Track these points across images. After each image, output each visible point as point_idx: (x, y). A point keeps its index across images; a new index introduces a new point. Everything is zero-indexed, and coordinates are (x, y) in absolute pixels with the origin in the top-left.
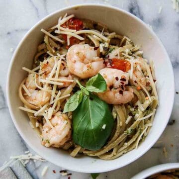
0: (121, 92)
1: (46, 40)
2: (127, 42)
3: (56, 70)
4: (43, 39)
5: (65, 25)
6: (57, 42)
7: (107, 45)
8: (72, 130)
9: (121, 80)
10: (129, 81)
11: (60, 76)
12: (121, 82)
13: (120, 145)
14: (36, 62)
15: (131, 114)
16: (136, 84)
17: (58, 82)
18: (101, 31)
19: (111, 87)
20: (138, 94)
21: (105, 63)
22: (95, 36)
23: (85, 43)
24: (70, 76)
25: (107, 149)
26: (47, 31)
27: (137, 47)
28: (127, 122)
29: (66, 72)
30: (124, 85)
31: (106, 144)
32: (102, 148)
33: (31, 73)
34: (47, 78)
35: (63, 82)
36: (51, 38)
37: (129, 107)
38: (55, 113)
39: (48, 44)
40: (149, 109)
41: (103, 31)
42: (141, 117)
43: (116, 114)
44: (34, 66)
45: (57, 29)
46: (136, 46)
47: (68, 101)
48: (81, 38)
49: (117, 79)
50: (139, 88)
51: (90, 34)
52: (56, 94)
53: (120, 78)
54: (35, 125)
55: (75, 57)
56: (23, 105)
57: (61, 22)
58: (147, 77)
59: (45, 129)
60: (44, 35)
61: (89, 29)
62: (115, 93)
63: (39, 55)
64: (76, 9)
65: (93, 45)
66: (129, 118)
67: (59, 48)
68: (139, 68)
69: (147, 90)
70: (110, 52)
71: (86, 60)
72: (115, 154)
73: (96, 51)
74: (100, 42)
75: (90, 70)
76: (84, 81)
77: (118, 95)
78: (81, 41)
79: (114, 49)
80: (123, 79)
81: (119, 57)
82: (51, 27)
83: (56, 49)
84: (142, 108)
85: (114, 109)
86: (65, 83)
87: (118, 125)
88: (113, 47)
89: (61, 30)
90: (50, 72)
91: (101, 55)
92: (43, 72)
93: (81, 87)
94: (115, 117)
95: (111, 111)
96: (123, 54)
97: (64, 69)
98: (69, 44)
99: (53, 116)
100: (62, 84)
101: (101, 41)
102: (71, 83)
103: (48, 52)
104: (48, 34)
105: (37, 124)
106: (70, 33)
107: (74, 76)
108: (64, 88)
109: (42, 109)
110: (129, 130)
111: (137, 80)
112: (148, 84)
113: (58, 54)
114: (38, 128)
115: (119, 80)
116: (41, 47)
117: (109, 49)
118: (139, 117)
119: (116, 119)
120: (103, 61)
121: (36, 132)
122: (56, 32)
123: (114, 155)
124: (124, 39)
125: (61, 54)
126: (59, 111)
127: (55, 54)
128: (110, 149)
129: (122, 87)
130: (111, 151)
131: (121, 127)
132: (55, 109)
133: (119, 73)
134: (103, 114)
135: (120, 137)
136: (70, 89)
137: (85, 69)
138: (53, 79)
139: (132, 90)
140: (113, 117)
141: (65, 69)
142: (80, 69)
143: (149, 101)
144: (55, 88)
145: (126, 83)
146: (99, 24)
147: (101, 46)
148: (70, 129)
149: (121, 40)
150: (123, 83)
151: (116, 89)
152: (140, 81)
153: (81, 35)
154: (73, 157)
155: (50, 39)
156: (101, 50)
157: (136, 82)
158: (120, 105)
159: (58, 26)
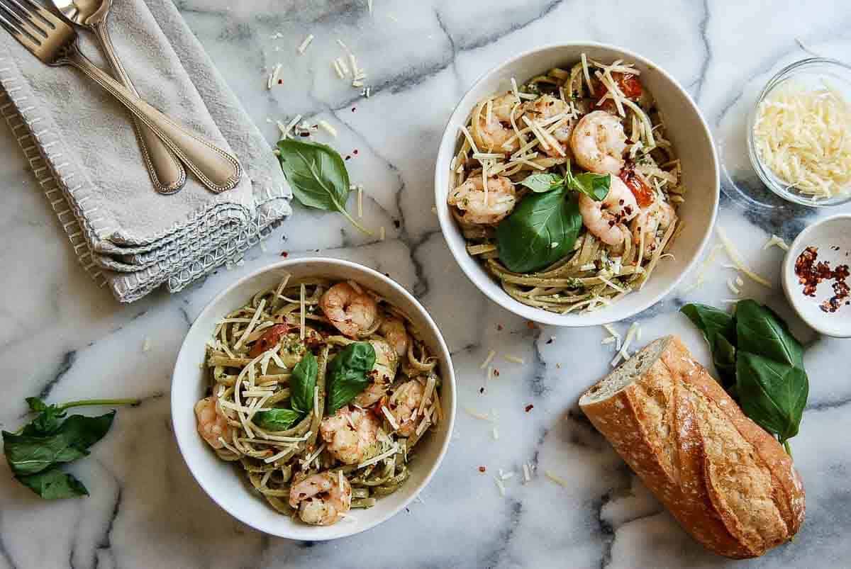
0: (611, 224)
1: (574, 72)
2: (675, 171)
3: (554, 123)
4: (573, 67)
5: (617, 75)
6: (585, 86)
7: (645, 150)
8: (510, 214)
9: (625, 208)
10: (632, 220)
11: (554, 133)
12: (623, 212)
13: (548, 291)
15: (597, 263)
16: (636, 231)
17: (545, 139)
18: (653, 126)
19: (607, 206)
20: (628, 246)
21: (623, 171)
22: (643, 124)
23: (621, 122)
24: (565, 146)
25: (526, 280)
26: (588, 61)
27: (681, 189)
28: (584, 268)
30: (624, 218)
31: (530, 272)
32: (522, 274)
34: (535, 122)
35: (550, 146)
36: (583, 74)
37: (604, 251)
38: (501, 176)
39: (571, 79)
41: (656, 127)
42: (607, 279)
43: (580, 245)
44: (525, 88)
45: (602, 71)
46: (680, 187)
48: (622, 113)
50: (637, 241)
51: (637, 117)
52: (527, 153)
53: (626, 204)
54: (456, 167)
55: (593, 130)
57: (616, 67)
59: (470, 183)
60: (579, 61)
61: (641, 108)
62: (603, 217)
63: (544, 79)
64: (651, 68)
65: (628, 132)
66: (592, 266)
67: (581, 95)
70: (642, 163)
71: (604, 145)
72: (530, 297)
73: (626, 145)
74: (641, 139)
75: (598, 163)
76: (579, 168)
77: (605, 223)
78: (618, 114)
79: (650, 163)
80: (628, 210)
81: (646, 180)
82: (596, 61)
83: (575, 95)
86: (551, 148)
88: (651, 160)
89: (606, 77)
90: (545, 118)
91: (626, 156)
92: (537, 110)
93: (569, 173)
94: (576, 247)
96: (656, 180)
98: (599, 104)
99: (496, 177)
100: (547, 148)
101: (644, 139)
102: (559, 156)
103: (561, 88)
104: (585, 66)
105: (460, 169)
106: (615, 92)
107: (570, 150)
108: (544, 154)
109: (489, 155)
110: (578, 281)
111: (643, 229)
112: (651, 247)
113: (572, 103)
114: (458, 175)
115: (622, 208)
116: (558, 72)
117: (643, 157)
118: (605, 276)
119: (575, 252)
120: (622, 166)
122: (598, 73)
123: (527, 298)
124: (675, 162)
125: (576, 107)
126: (508, 177)
127: (568, 100)
128: (530, 284)
129: (618, 217)
130: (528, 288)
131: (572, 267)
132: (507, 170)
133: (630, 200)
135: (557, 280)
136: (551, 162)
137: (592, 156)
138: (541, 130)
139: (626, 233)
140: (574, 245)
142: (587, 149)
143: (634, 268)
144: (532, 144)
145: (628, 218)
146: (659, 113)
147: (638, 145)
148: (508, 211)
149: (668, 161)
150: (623, 215)
151: (610, 213)
152: (646, 234)
153: (626, 107)
154: (468, 252)
155: (581, 74)
157: (639, 229)
158: (597, 239)
159: (608, 70)
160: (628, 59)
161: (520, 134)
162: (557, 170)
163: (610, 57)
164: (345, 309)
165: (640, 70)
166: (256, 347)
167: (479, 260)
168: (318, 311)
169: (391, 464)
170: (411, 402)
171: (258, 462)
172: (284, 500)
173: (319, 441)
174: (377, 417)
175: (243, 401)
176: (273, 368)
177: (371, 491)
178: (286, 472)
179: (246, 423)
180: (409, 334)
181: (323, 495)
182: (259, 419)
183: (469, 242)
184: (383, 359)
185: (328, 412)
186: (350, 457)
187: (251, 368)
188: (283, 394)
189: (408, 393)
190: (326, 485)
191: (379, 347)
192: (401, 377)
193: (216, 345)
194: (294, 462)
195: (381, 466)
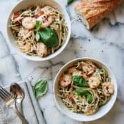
9: (44, 17)
28: (58, 27)
35: (30, 34)
37: (54, 22)
38: (36, 45)
51: (24, 14)
52: (31, 40)
55: (26, 24)
57: (12, 19)
60: (11, 27)
63: (15, 35)
68: (46, 10)
71: (29, 22)
73: (30, 17)
77: (47, 22)
78: (23, 18)
88: (34, 11)
89: (14, 21)
98: (20, 23)
103: (17, 31)
109: (31, 48)
111: (49, 13)
113: (20, 29)
118: (60, 22)
119: (54, 29)
120: (35, 18)
124: (34, 6)
133: (42, 16)
138: (26, 36)
144: (29, 38)
146: (24, 9)
147: (30, 14)
150: (46, 18)
160: (10, 16)
161: (27, 41)
162: (35, 33)
163: (10, 20)
164: (65, 81)
165: (13, 13)
166: (73, 102)
167: (55, 51)
168: (66, 87)
169: (101, 73)
170: (87, 68)
171: (99, 102)
172: (108, 97)
173: (95, 89)
174: (90, 75)
175: (85, 106)
176: (78, 99)
177: (107, 77)
178: (101, 96)
179: (90, 105)
180: (71, 67)
181: (107, 88)
182: (89, 102)
183: (51, 53)
184: (77, 74)
185: (89, 87)
186: (99, 82)
187: (78, 104)
188: (84, 97)
189: (85, 68)
190: (105, 88)
191: (74, 74)
192: (81, 70)
193: (72, 110)
194: (99, 95)
195: (101, 75)
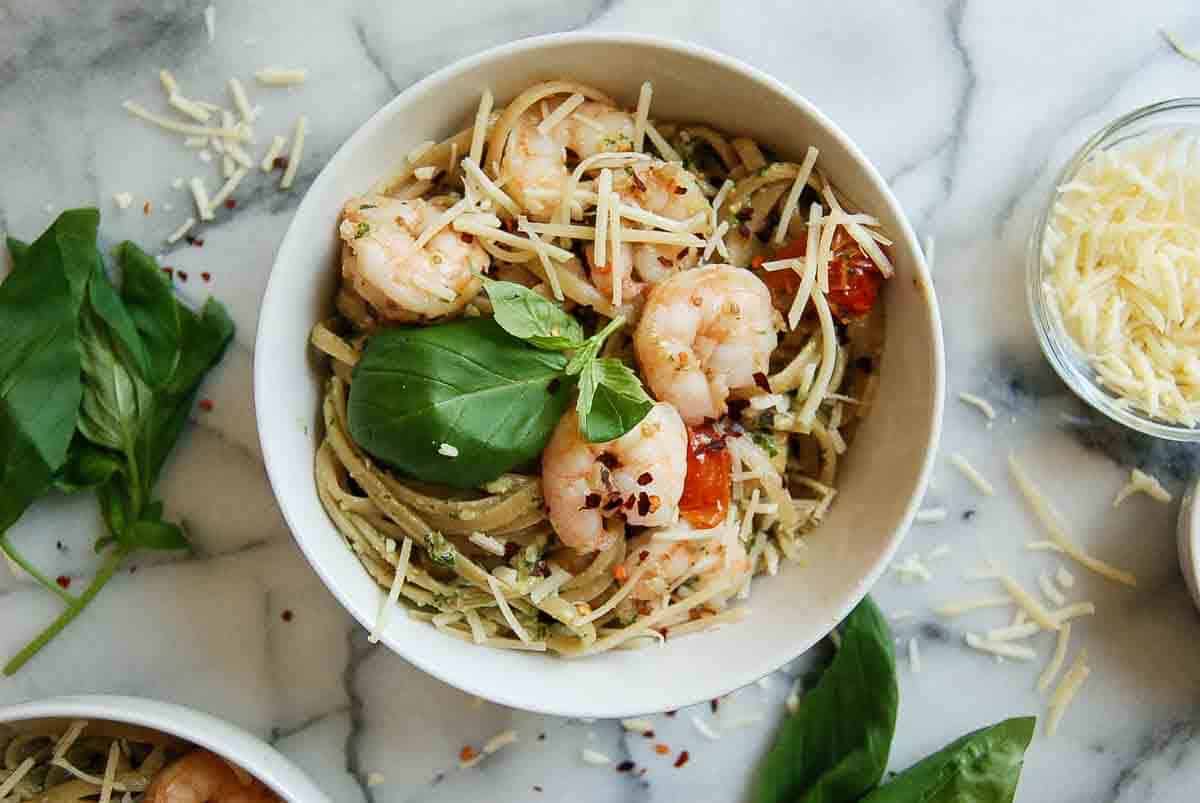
0: (592, 501)
1: (777, 171)
2: (808, 506)
3: (657, 229)
4: (780, 160)
5: (844, 241)
6: (774, 217)
7: (783, 422)
8: (420, 323)
9: (643, 496)
10: (643, 529)
11: (635, 247)
12: (632, 497)
13: (384, 523)
14: (685, 135)
15: (513, 549)
16: (635, 557)
17: (608, 243)
18: (843, 389)
19: (611, 461)
20: (598, 569)
21: (707, 425)
23: (778, 334)
24: (635, 289)
26: (814, 170)
27: (793, 546)
28: (478, 538)
29: (652, 270)
30: (624, 510)
31: (380, 465)
32: (362, 453)
33: (633, 121)
34: (616, 196)
35: (609, 264)
36: (789, 189)
37: (542, 540)
38: (479, 242)
39: (759, 182)
40: (545, 622)
41: (845, 398)
42: (504, 593)
43: (504, 490)
44: (671, 129)
45: (827, 212)
46: (798, 543)
47: (533, 293)
48: (795, 316)
49: (646, 479)
50: (622, 573)
51: (819, 350)
52: (557, 241)
53: (649, 489)
54: (422, 163)
55: (714, 302)
56: (502, 105)
58: (667, 598)
59: (413, 210)
60: (798, 160)
62: (588, 477)
64: (916, 283)
66: (497, 547)
67: (752, 226)
68: (704, 562)
69: (619, 606)
70: (758, 440)
72: (343, 507)
74: (793, 393)
75: (670, 368)
76: (625, 347)
77: (582, 489)
78: (785, 314)
79: (773, 454)
80: (645, 505)
81: (738, 476)
82: (834, 187)
83: (744, 215)
84: (543, 592)
85: (521, 480)
86: (607, 270)
87: (461, 504)
90: (643, 205)
91: (737, 405)
92: (642, 178)
93: (597, 340)
94: (492, 487)
95: (516, 471)
96: (756, 493)
97: (661, 259)
98: (770, 266)
99: (467, 238)
100: (599, 259)
101: (799, 397)
102: (609, 297)
103: (728, 184)
104: (804, 177)
105: (426, 173)
106: (814, 269)
107: (640, 305)
108: (586, 269)
109: (493, 189)
110: (449, 551)
111: (651, 562)
112: (642, 608)
113: (725, 225)
114: (413, 179)
115: (638, 490)
117: (769, 432)
118: (505, 584)
119: (485, 494)
121: (394, 173)
122: (816, 209)
123: (338, 503)
125: (725, 239)
126: (491, 257)
127: (723, 214)
128: (361, 482)
129: (615, 503)
130: (353, 488)
131: (456, 517)
134: (499, 442)
135: (414, 519)
137: (671, 348)
139: (610, 544)
140: (494, 479)
141: (666, 263)
143: (576, 617)
145: (634, 518)
146: (872, 379)
147: (777, 401)
148: (422, 316)
149: (817, 478)
150: (629, 505)
151: (605, 480)
152: (650, 575)
153: (811, 315)
154: (311, 335)
155: (783, 187)
156: (760, 403)
157: (644, 556)
158: (543, 506)
159: (838, 216)
161: (576, 196)
162: (588, 319)
165: (896, 270)
183: (328, 315)
